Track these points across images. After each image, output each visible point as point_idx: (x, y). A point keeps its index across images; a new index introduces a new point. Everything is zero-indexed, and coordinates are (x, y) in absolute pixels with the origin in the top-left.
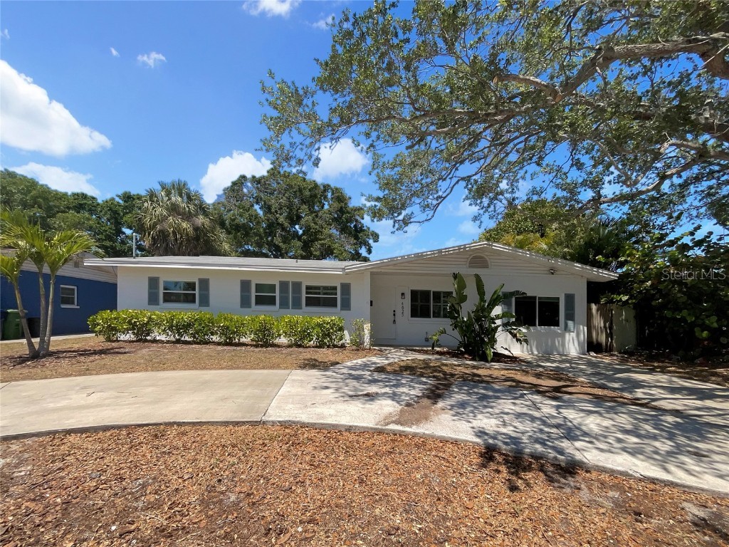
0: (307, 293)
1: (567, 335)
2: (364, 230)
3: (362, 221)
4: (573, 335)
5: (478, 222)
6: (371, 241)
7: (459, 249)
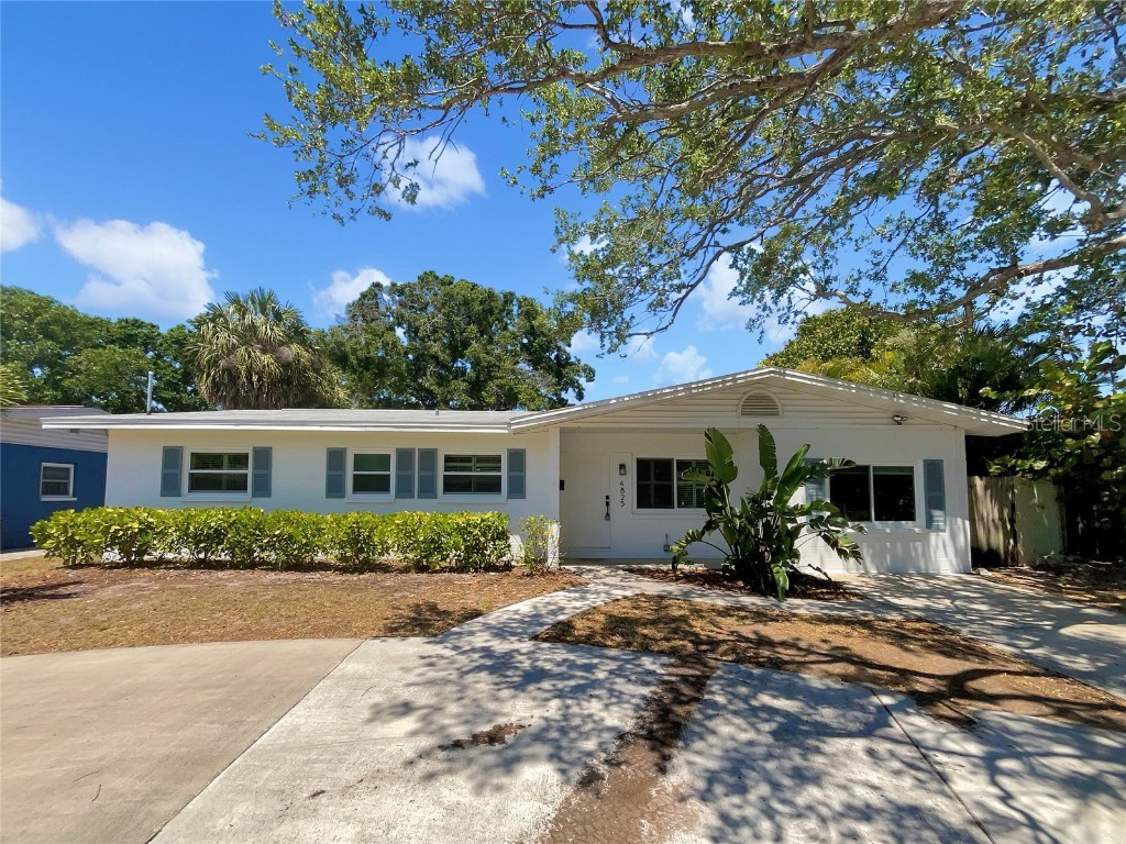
0: (447, 469)
1: (933, 536)
2: (572, 364)
3: (567, 349)
4: (946, 535)
5: (757, 332)
6: (582, 381)
7: (724, 382)
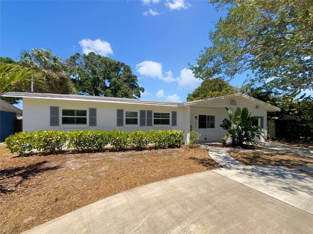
0: (155, 117)
2: (137, 87)
6: (141, 92)
